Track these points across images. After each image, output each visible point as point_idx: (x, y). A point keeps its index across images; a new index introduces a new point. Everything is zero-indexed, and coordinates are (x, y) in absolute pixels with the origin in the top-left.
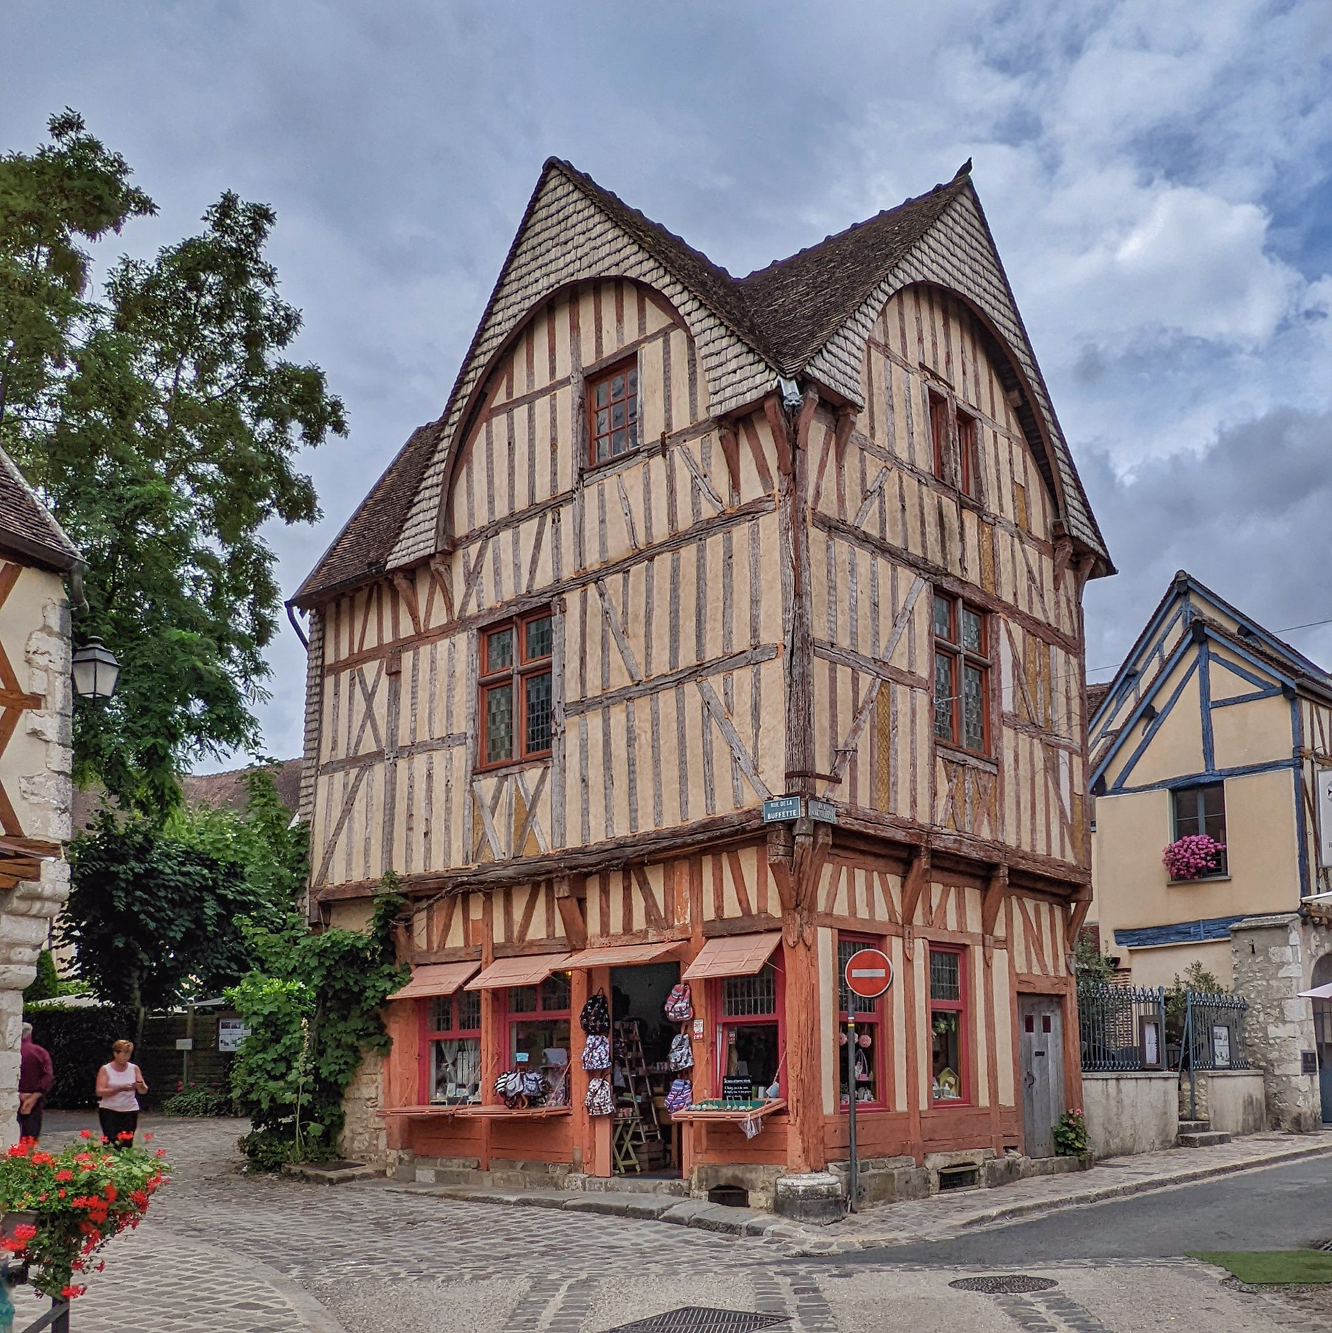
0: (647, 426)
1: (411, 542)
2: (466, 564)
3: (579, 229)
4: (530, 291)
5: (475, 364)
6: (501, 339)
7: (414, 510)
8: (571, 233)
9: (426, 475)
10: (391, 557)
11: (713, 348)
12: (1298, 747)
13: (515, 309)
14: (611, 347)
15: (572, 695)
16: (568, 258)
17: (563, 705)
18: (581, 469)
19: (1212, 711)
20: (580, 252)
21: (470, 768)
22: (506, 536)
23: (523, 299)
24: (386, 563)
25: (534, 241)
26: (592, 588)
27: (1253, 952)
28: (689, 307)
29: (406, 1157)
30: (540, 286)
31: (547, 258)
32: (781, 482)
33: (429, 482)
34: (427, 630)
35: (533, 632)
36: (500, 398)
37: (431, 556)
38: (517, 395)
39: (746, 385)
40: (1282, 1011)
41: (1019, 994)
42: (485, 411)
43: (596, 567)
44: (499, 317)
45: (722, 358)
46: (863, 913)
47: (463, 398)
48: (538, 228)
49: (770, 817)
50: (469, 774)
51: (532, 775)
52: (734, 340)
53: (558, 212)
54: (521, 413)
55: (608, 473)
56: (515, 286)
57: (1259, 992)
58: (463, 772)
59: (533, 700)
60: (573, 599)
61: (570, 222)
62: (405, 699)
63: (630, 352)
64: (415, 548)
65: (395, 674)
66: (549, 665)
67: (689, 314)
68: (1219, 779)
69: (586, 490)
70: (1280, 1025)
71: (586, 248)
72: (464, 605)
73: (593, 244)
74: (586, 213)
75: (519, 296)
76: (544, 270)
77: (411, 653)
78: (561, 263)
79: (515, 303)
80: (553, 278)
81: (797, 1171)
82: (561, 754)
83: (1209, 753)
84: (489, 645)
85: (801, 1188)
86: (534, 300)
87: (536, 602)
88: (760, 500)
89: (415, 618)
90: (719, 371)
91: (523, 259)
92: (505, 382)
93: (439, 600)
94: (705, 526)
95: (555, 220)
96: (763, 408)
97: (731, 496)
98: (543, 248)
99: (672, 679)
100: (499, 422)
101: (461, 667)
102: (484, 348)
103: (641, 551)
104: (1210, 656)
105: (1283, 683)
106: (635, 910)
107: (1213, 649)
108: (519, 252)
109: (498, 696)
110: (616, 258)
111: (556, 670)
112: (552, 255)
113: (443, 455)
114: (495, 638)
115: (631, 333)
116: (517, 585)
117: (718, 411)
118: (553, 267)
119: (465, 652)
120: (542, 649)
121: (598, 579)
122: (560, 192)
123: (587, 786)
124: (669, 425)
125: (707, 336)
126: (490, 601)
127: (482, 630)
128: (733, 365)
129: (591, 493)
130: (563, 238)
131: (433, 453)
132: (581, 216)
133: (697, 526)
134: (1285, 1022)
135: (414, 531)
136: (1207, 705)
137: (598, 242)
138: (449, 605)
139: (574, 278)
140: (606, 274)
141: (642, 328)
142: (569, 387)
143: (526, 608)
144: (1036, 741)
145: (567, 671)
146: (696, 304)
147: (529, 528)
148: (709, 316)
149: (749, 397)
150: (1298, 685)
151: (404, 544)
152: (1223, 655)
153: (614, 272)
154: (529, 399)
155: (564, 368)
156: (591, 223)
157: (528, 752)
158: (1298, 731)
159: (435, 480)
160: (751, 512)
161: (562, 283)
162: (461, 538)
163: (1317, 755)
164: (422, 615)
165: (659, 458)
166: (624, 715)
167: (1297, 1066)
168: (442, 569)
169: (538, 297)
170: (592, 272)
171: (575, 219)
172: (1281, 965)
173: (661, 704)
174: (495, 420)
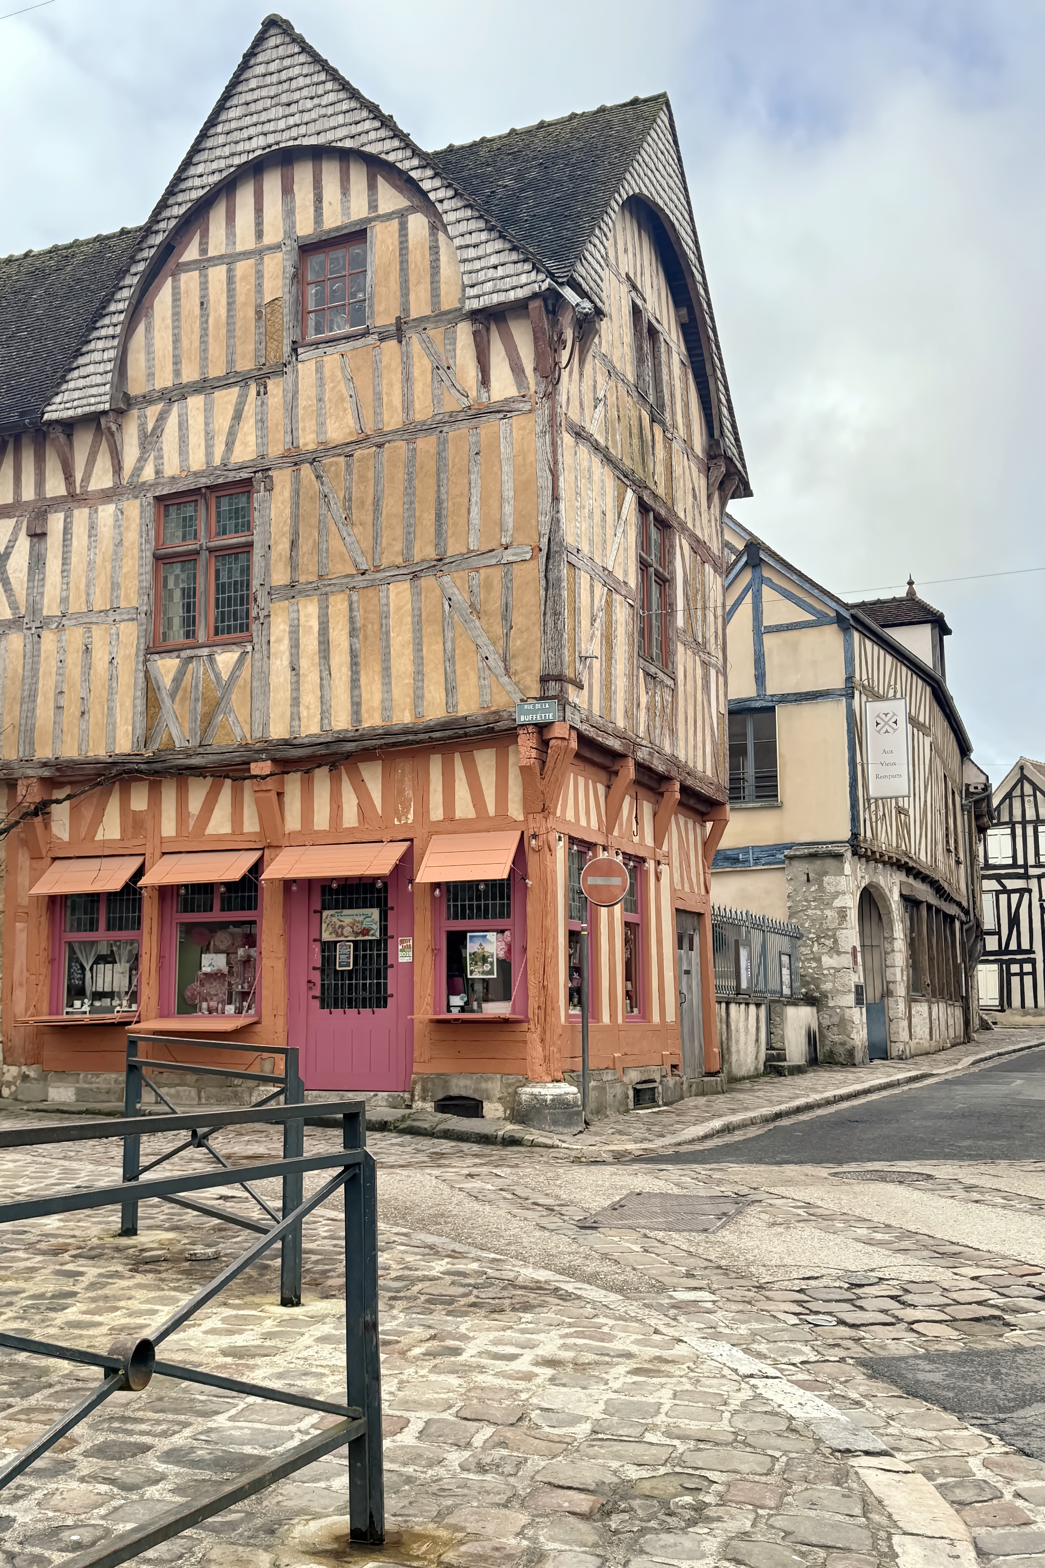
0: (379, 308)
1: (76, 394)
2: (142, 427)
3: (305, 92)
4: (240, 147)
5: (167, 213)
6: (201, 192)
7: (81, 361)
8: (296, 96)
9: (98, 324)
10: (49, 408)
11: (468, 240)
12: (849, 679)
13: (222, 164)
14: (333, 220)
15: (280, 577)
16: (291, 121)
17: (267, 587)
18: (294, 342)
19: (765, 636)
20: (306, 117)
21: (142, 647)
22: (195, 402)
23: (233, 155)
24: (43, 414)
25: (249, 97)
26: (306, 468)
27: (808, 880)
28: (441, 194)
29: (32, 1074)
30: (254, 143)
31: (264, 117)
32: (537, 384)
33: (103, 332)
34: (85, 492)
35: (225, 507)
36: (191, 253)
37: (104, 413)
38: (211, 253)
39: (508, 283)
40: (836, 942)
41: (677, 910)
42: (171, 265)
43: (312, 447)
44: (200, 169)
45: (480, 251)
46: (583, 822)
47: (150, 247)
48: (253, 84)
49: (523, 719)
50: (142, 653)
51: (226, 659)
52: (494, 235)
53: (279, 71)
54: (217, 274)
55: (329, 350)
56: (221, 139)
57: (813, 920)
58: (134, 651)
59: (224, 579)
60: (282, 478)
61: (294, 84)
62: (53, 564)
63: (358, 228)
64: (84, 402)
65: (38, 536)
66: (251, 545)
67: (441, 201)
68: (770, 704)
69: (300, 365)
70: (835, 956)
71: (314, 115)
72: (138, 470)
73: (323, 111)
74: (315, 78)
75: (227, 151)
76: (259, 128)
77: (61, 516)
78: (282, 124)
79: (220, 158)
80: (271, 139)
81: (540, 1081)
82: (264, 640)
83: (760, 678)
84: (167, 516)
85: (549, 1098)
86: (244, 158)
87: (232, 476)
88: (513, 400)
89: (69, 476)
90: (477, 265)
91: (232, 113)
92: (197, 238)
93: (103, 462)
94: (446, 419)
95: (275, 78)
96: (526, 307)
97: (478, 391)
98: (260, 105)
99: (405, 571)
100: (189, 280)
101: (133, 536)
102: (180, 198)
103: (368, 437)
104: (762, 580)
105: (837, 612)
106: (345, 807)
107: (766, 573)
108: (228, 105)
109: (178, 571)
110: (354, 129)
111: (257, 551)
112: (272, 114)
113: (121, 306)
114: (173, 510)
115: (359, 209)
116: (209, 454)
117: (475, 304)
118: (270, 127)
119: (138, 521)
120: (237, 525)
121: (314, 460)
122: (281, 51)
123: (298, 675)
124: (406, 309)
125: (463, 227)
126: (171, 468)
127: (158, 499)
128: (494, 260)
129: (306, 369)
130: (284, 98)
131: (109, 301)
132: (308, 81)
133: (438, 418)
134: (839, 953)
135: (81, 383)
136: (759, 631)
137: (330, 111)
138: (118, 468)
139: (297, 143)
140: (339, 144)
141: (373, 205)
142: (279, 255)
143: (220, 481)
144: (697, 658)
145: (274, 554)
146: (451, 193)
147: (227, 398)
148: (465, 207)
149: (512, 296)
150: (852, 615)
151: (66, 396)
152: (777, 580)
153: (348, 144)
154: (230, 260)
155: (273, 234)
156: (320, 90)
157: (216, 633)
158: (849, 662)
159: (111, 331)
160: (503, 410)
161: (282, 145)
162: (136, 397)
163: (864, 687)
164: (79, 476)
165: (393, 343)
166: (346, 604)
167: (850, 999)
168: (114, 427)
169: (251, 156)
170: (321, 140)
171: (301, 82)
172: (836, 895)
173: (392, 596)
174: (184, 277)
